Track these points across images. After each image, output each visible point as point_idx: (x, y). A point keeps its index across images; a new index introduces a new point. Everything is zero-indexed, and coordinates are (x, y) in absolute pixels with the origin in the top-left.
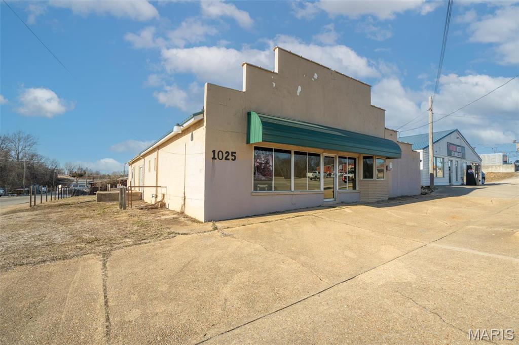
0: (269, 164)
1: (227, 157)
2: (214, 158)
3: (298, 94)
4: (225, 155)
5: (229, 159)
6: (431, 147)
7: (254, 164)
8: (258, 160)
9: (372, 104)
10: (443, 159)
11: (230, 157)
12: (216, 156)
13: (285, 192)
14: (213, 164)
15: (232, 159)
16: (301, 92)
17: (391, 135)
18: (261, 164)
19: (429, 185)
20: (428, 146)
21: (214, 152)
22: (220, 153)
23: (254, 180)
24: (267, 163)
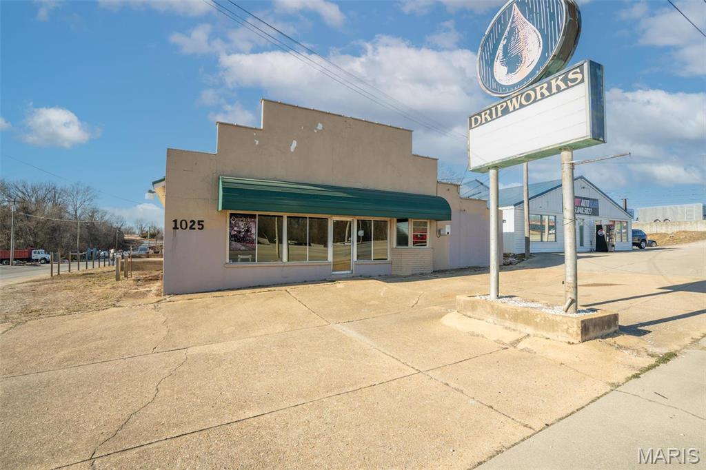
0: (250, 232)
1: (192, 226)
2: (176, 228)
3: (292, 150)
4: (189, 224)
5: (194, 229)
6: (526, 202)
7: (230, 233)
8: (235, 228)
9: (413, 153)
10: (555, 216)
11: (196, 226)
12: (178, 226)
13: (272, 263)
14: (175, 235)
15: (199, 228)
16: (296, 147)
17: (448, 190)
18: (240, 232)
19: (524, 252)
20: (523, 202)
21: (175, 221)
22: (184, 222)
23: (230, 250)
24: (248, 231)
